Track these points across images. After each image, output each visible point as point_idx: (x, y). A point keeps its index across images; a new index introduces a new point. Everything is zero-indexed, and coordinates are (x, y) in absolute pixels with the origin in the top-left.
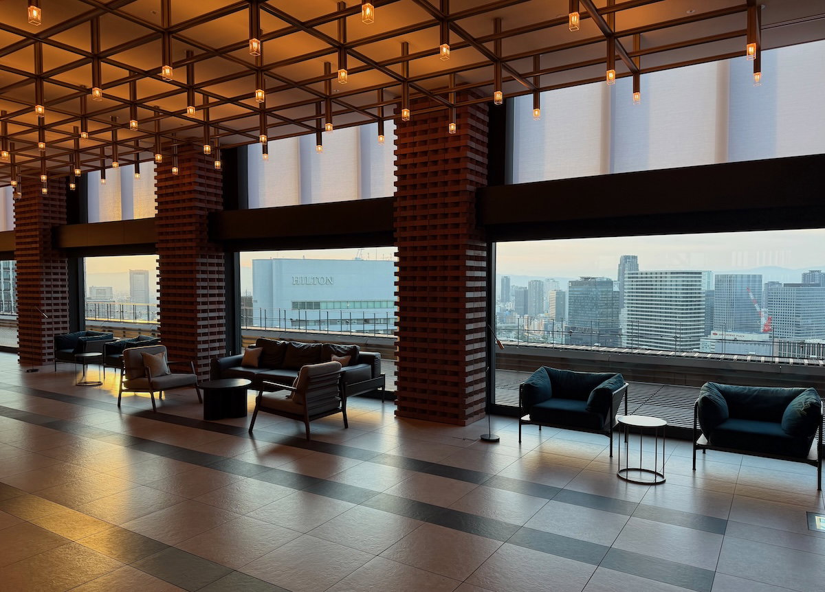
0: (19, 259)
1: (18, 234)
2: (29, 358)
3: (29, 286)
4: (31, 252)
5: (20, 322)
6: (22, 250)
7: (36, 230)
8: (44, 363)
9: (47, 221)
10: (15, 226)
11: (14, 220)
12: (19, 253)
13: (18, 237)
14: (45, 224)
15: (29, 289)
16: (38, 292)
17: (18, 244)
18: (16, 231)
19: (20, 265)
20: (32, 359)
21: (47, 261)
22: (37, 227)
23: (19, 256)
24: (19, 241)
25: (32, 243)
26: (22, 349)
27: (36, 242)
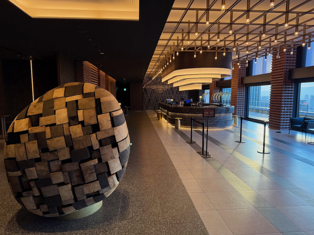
0: (273, 85)
1: (273, 74)
2: (273, 126)
3: (277, 96)
4: (278, 81)
5: (270, 111)
6: (274, 81)
7: (282, 71)
8: (281, 129)
9: (287, 67)
10: (271, 71)
11: (272, 68)
12: (272, 82)
13: (273, 76)
14: (286, 68)
15: (276, 97)
16: (281, 99)
17: (272, 78)
18: (272, 73)
19: (273, 87)
20: (275, 127)
21: (286, 85)
22: (283, 70)
23: (272, 83)
24: (273, 77)
25: (280, 77)
26: (270, 122)
27: (282, 77)
